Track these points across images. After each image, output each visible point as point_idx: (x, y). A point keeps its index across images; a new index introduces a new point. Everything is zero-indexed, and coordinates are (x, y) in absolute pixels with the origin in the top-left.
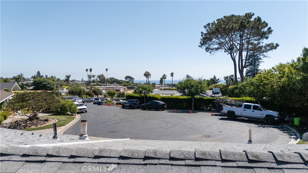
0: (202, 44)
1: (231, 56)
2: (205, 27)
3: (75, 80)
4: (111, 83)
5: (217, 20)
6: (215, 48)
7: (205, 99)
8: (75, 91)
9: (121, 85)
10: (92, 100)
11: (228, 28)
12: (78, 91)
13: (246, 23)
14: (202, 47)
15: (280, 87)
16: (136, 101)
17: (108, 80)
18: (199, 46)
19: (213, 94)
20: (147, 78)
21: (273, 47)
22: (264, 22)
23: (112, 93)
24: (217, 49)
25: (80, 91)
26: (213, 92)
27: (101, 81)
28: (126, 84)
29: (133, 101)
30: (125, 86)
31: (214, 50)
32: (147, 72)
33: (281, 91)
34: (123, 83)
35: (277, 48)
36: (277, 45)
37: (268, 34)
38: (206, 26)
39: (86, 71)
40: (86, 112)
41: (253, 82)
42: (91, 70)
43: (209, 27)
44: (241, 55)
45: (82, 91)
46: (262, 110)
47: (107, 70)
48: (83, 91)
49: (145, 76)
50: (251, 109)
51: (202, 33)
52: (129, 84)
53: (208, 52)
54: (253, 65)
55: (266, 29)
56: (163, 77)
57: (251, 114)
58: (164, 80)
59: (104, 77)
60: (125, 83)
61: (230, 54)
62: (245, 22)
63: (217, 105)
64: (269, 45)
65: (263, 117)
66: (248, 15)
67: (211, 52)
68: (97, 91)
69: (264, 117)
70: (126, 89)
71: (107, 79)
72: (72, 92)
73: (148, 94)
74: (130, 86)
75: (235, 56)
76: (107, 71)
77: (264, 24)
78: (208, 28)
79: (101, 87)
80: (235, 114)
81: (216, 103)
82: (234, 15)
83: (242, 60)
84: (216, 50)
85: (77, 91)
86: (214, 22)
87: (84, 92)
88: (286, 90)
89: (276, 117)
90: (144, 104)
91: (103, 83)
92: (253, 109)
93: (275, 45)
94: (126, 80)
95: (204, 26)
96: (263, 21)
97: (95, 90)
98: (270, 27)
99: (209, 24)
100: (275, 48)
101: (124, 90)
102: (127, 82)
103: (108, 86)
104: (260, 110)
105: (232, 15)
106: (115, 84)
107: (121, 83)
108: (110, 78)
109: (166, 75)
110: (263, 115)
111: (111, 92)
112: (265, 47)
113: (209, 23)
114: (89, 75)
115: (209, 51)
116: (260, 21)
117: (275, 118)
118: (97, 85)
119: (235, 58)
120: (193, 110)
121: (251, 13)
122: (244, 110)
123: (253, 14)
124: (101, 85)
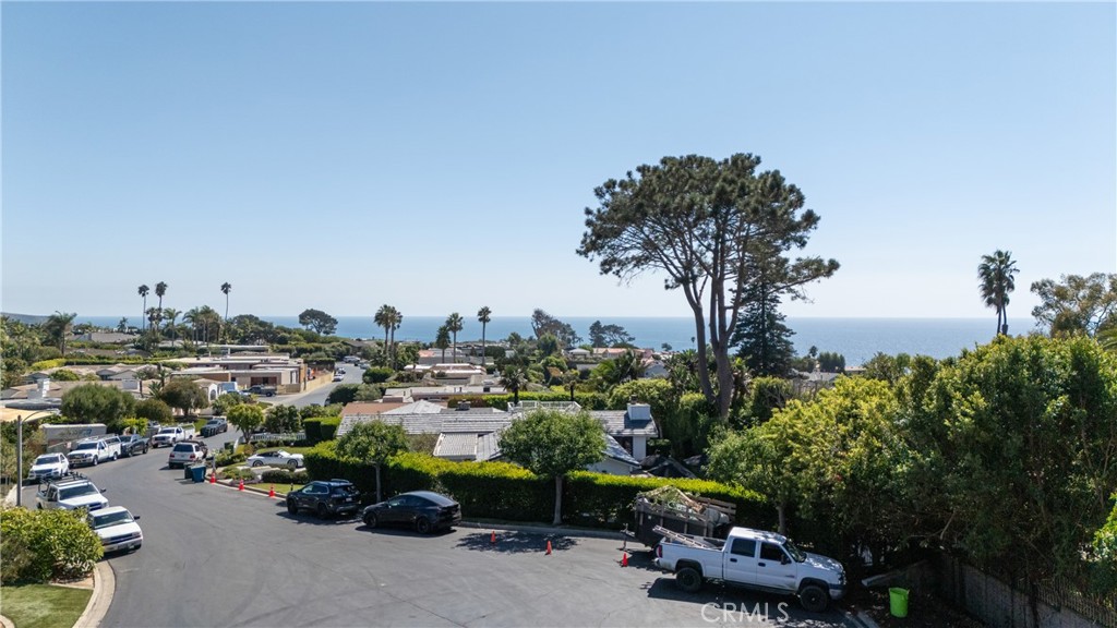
0: (589, 247)
1: (687, 291)
2: (599, 193)
3: (90, 326)
4: (243, 341)
5: (639, 169)
6: (633, 258)
7: (600, 487)
8: (89, 404)
9: (283, 351)
10: (164, 438)
11: (676, 209)
12: (103, 402)
13: (735, 195)
14: (590, 254)
15: (844, 479)
16: (345, 488)
17: (229, 330)
18: (578, 252)
19: (626, 427)
20: (387, 328)
21: (823, 269)
22: (792, 189)
23: (247, 417)
24: (639, 261)
25: (115, 404)
26: (626, 416)
27: (200, 331)
28: (304, 345)
29: (334, 490)
30: (300, 352)
31: (630, 266)
32: (385, 306)
33: (847, 492)
34: (291, 339)
35: (835, 272)
36: (834, 265)
37: (805, 229)
38: (601, 189)
39: (140, 292)
40: (138, 547)
41: (760, 446)
42: (161, 289)
43: (613, 194)
44: (717, 290)
45: (121, 404)
46: (790, 562)
47: (226, 288)
48: (125, 402)
49: (379, 324)
50: (753, 556)
51: (588, 212)
52: (316, 344)
53: (610, 273)
54: (758, 300)
55: (798, 215)
56: (449, 322)
57: (754, 574)
58: (451, 334)
59: (217, 318)
60: (298, 340)
61: (682, 287)
62: (733, 191)
63: (641, 523)
64: (807, 264)
65: (792, 585)
66: (739, 162)
67: (618, 271)
68: (184, 393)
69: (797, 585)
70: (302, 371)
71: (229, 323)
72: (75, 407)
73: (390, 457)
74: (319, 353)
75: (698, 288)
76: (226, 292)
77: (792, 197)
78: (608, 197)
79: (203, 360)
80: (700, 572)
81: (639, 513)
82: (694, 156)
83: (723, 309)
84: (635, 266)
85: (99, 402)
86: (629, 174)
87: (129, 407)
88: (865, 488)
89: (835, 587)
90: (372, 506)
91: (211, 340)
92: (762, 557)
93: (826, 263)
94: (304, 328)
95: (596, 190)
96: (787, 183)
97: (178, 389)
98: (810, 208)
99: (611, 185)
100: (829, 273)
101: (294, 375)
102: (310, 338)
103: (230, 359)
104: (786, 561)
105: (689, 158)
106: (260, 344)
107: (283, 341)
108: (241, 317)
109: (460, 316)
110: (792, 580)
111: (241, 414)
112: (796, 269)
113: (614, 179)
114: (152, 310)
115: (615, 269)
116: (779, 189)
117: (831, 591)
118: (183, 352)
119: (698, 299)
120: (558, 525)
121: (750, 155)
122: (734, 560)
123: (758, 160)
124: (202, 352)
